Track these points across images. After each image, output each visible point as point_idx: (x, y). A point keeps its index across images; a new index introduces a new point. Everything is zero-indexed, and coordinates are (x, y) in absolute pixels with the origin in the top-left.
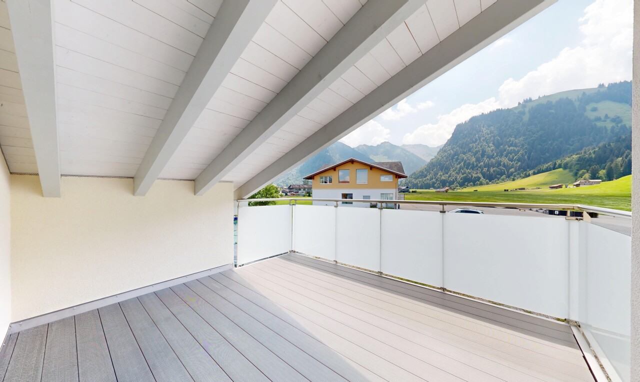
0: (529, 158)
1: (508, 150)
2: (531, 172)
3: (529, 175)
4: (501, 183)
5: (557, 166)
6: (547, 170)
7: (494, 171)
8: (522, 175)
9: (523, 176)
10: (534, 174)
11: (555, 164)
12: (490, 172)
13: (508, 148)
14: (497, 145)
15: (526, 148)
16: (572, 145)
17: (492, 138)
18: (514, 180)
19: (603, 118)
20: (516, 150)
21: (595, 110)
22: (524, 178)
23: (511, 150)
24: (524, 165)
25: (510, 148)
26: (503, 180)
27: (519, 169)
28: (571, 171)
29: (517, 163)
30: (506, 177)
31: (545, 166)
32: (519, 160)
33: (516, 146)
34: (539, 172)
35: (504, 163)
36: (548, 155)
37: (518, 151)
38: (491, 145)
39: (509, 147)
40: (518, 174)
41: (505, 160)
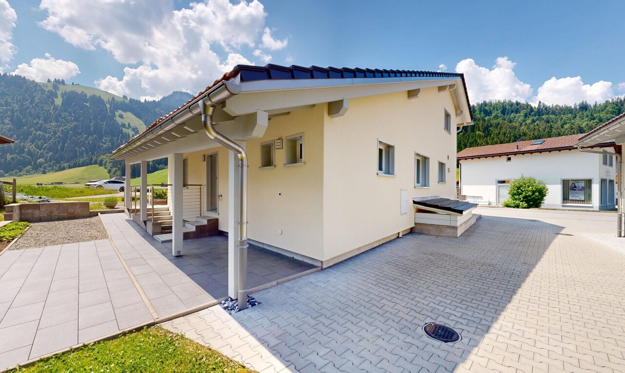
0: (62, 148)
1: (35, 134)
2: (66, 165)
3: (64, 169)
4: (25, 176)
5: (93, 161)
6: (83, 165)
7: (13, 159)
8: (55, 167)
9: (57, 168)
10: (70, 167)
11: (92, 159)
12: (6, 159)
13: (34, 132)
14: (18, 124)
15: (59, 137)
16: (105, 144)
17: (9, 113)
18: (44, 173)
19: (127, 126)
20: (47, 137)
21: (121, 116)
22: (57, 171)
23: (40, 135)
24: (57, 156)
25: (38, 133)
26: (28, 172)
27: (50, 161)
28: (105, 168)
29: (47, 153)
30: (33, 169)
31: (81, 160)
32: (50, 150)
33: (45, 131)
34: (75, 166)
35: (29, 150)
36: (84, 149)
37: (50, 139)
38: (7, 121)
39: (36, 131)
40: (50, 166)
41: (29, 146)
